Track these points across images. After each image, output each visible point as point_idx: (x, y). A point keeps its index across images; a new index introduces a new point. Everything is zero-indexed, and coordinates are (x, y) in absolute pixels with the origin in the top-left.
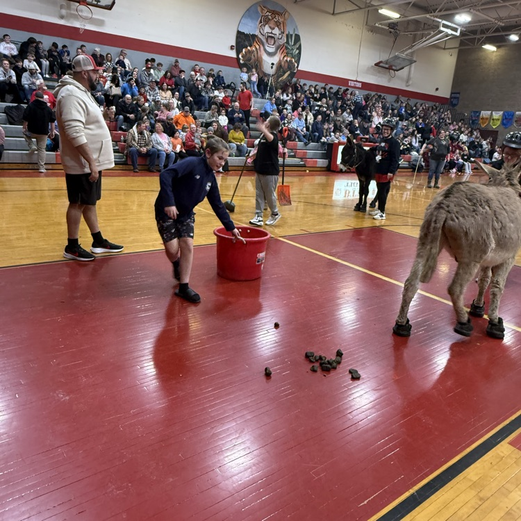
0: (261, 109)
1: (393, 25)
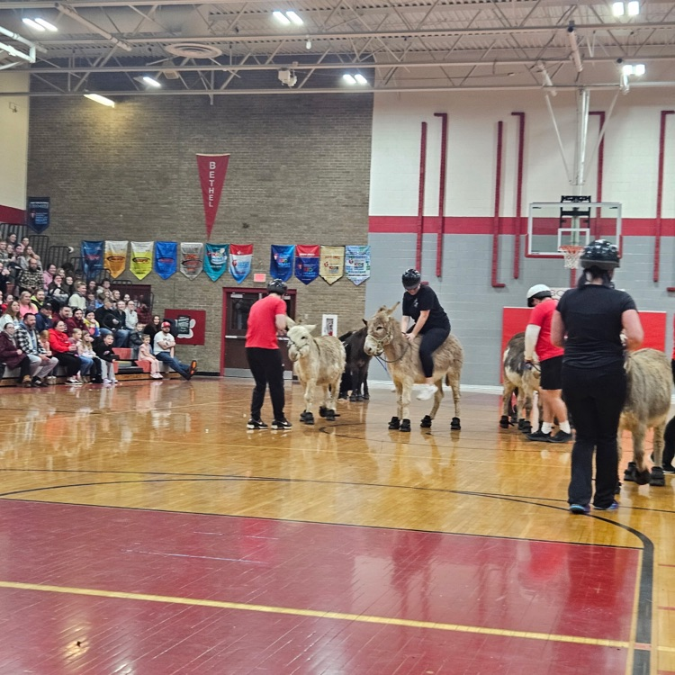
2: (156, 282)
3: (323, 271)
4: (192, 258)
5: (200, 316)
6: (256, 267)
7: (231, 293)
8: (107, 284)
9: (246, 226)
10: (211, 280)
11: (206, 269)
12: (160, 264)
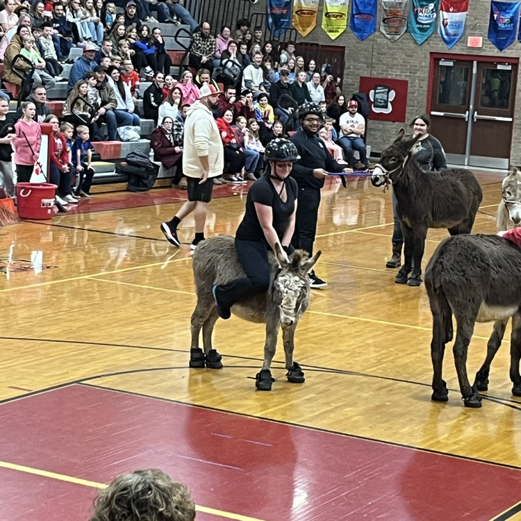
2: (351, 42)
4: (395, 14)
5: (400, 87)
6: (471, 28)
7: (440, 59)
8: (292, 48)
10: (415, 42)
11: (411, 29)
12: (356, 21)
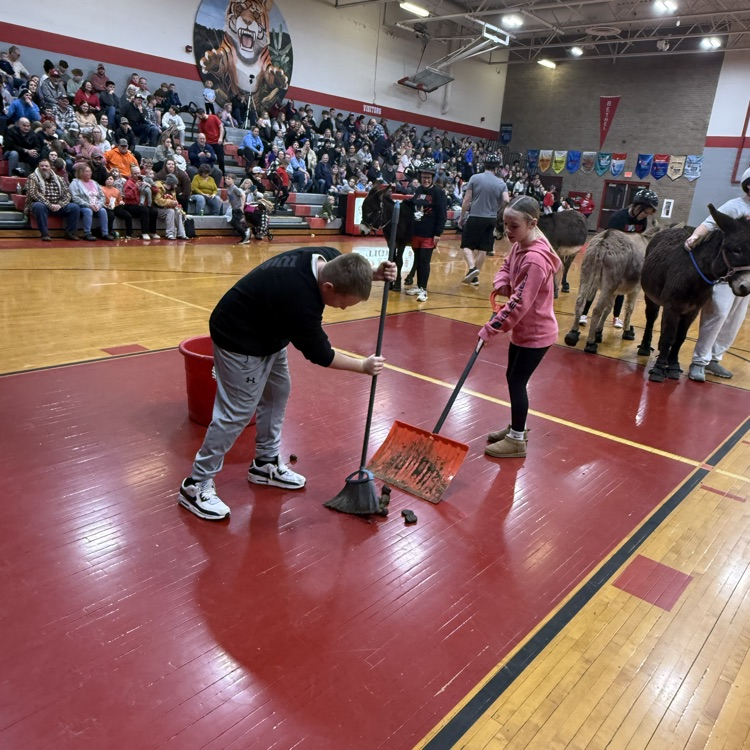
0: (239, 143)
1: (421, 27)
3: (669, 172)
4: (589, 162)
6: (626, 168)
7: (609, 183)
9: (624, 142)
10: (598, 175)
11: (596, 169)
12: (569, 165)
